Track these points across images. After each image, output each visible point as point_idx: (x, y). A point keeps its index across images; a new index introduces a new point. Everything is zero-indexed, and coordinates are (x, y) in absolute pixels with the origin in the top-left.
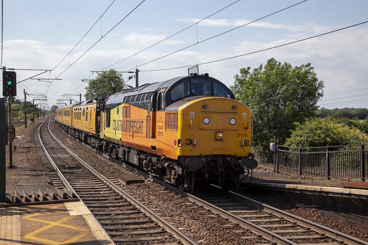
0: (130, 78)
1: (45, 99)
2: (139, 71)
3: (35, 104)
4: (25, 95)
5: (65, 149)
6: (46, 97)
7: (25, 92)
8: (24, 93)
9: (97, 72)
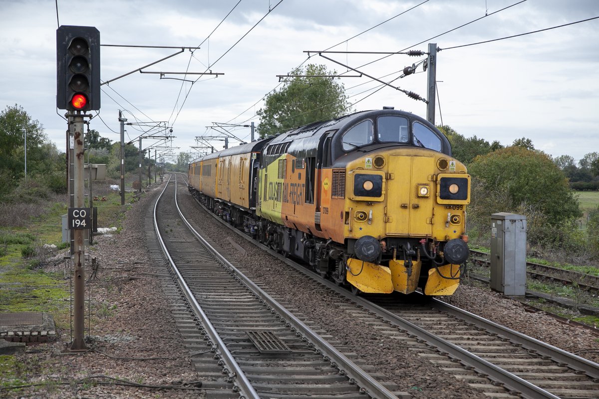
0: (408, 72)
1: (169, 134)
2: (439, 50)
3: (143, 149)
4: (122, 126)
5: (234, 271)
6: (171, 131)
7: (123, 117)
8: (120, 120)
9: (320, 53)
